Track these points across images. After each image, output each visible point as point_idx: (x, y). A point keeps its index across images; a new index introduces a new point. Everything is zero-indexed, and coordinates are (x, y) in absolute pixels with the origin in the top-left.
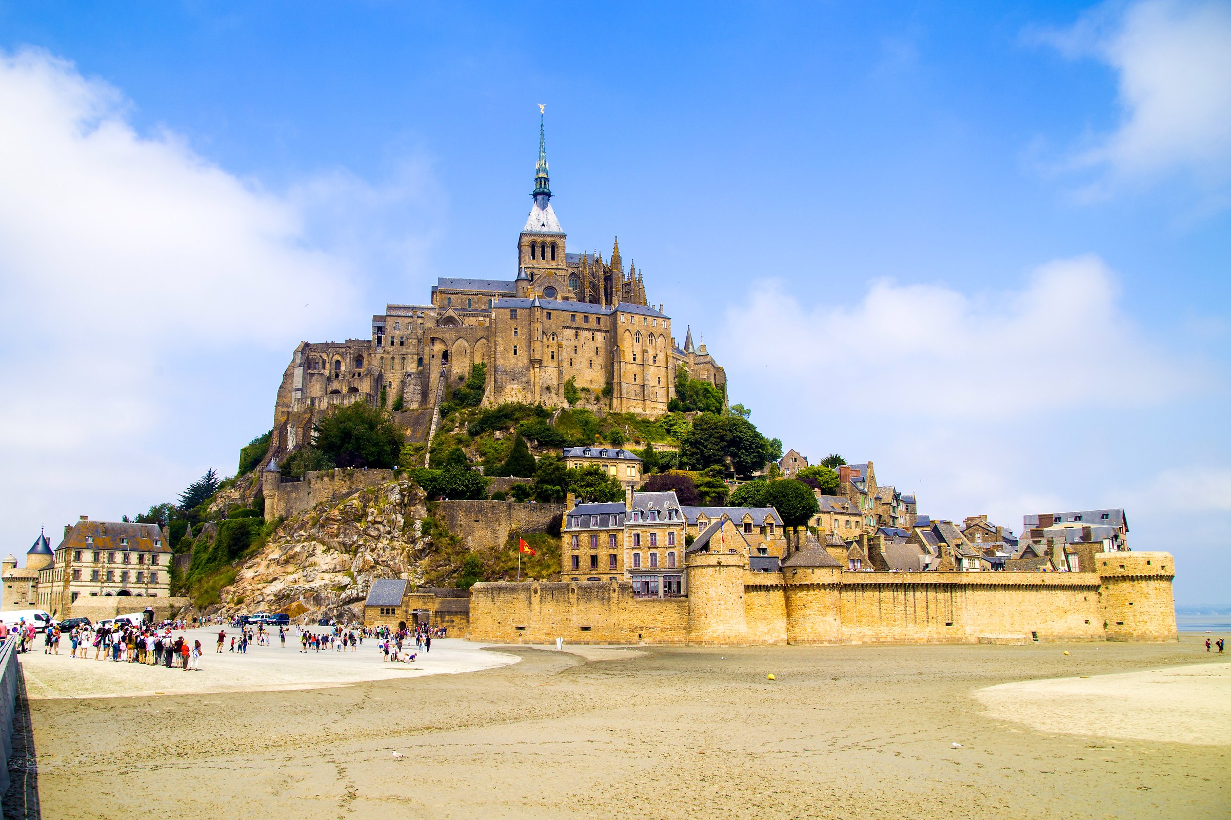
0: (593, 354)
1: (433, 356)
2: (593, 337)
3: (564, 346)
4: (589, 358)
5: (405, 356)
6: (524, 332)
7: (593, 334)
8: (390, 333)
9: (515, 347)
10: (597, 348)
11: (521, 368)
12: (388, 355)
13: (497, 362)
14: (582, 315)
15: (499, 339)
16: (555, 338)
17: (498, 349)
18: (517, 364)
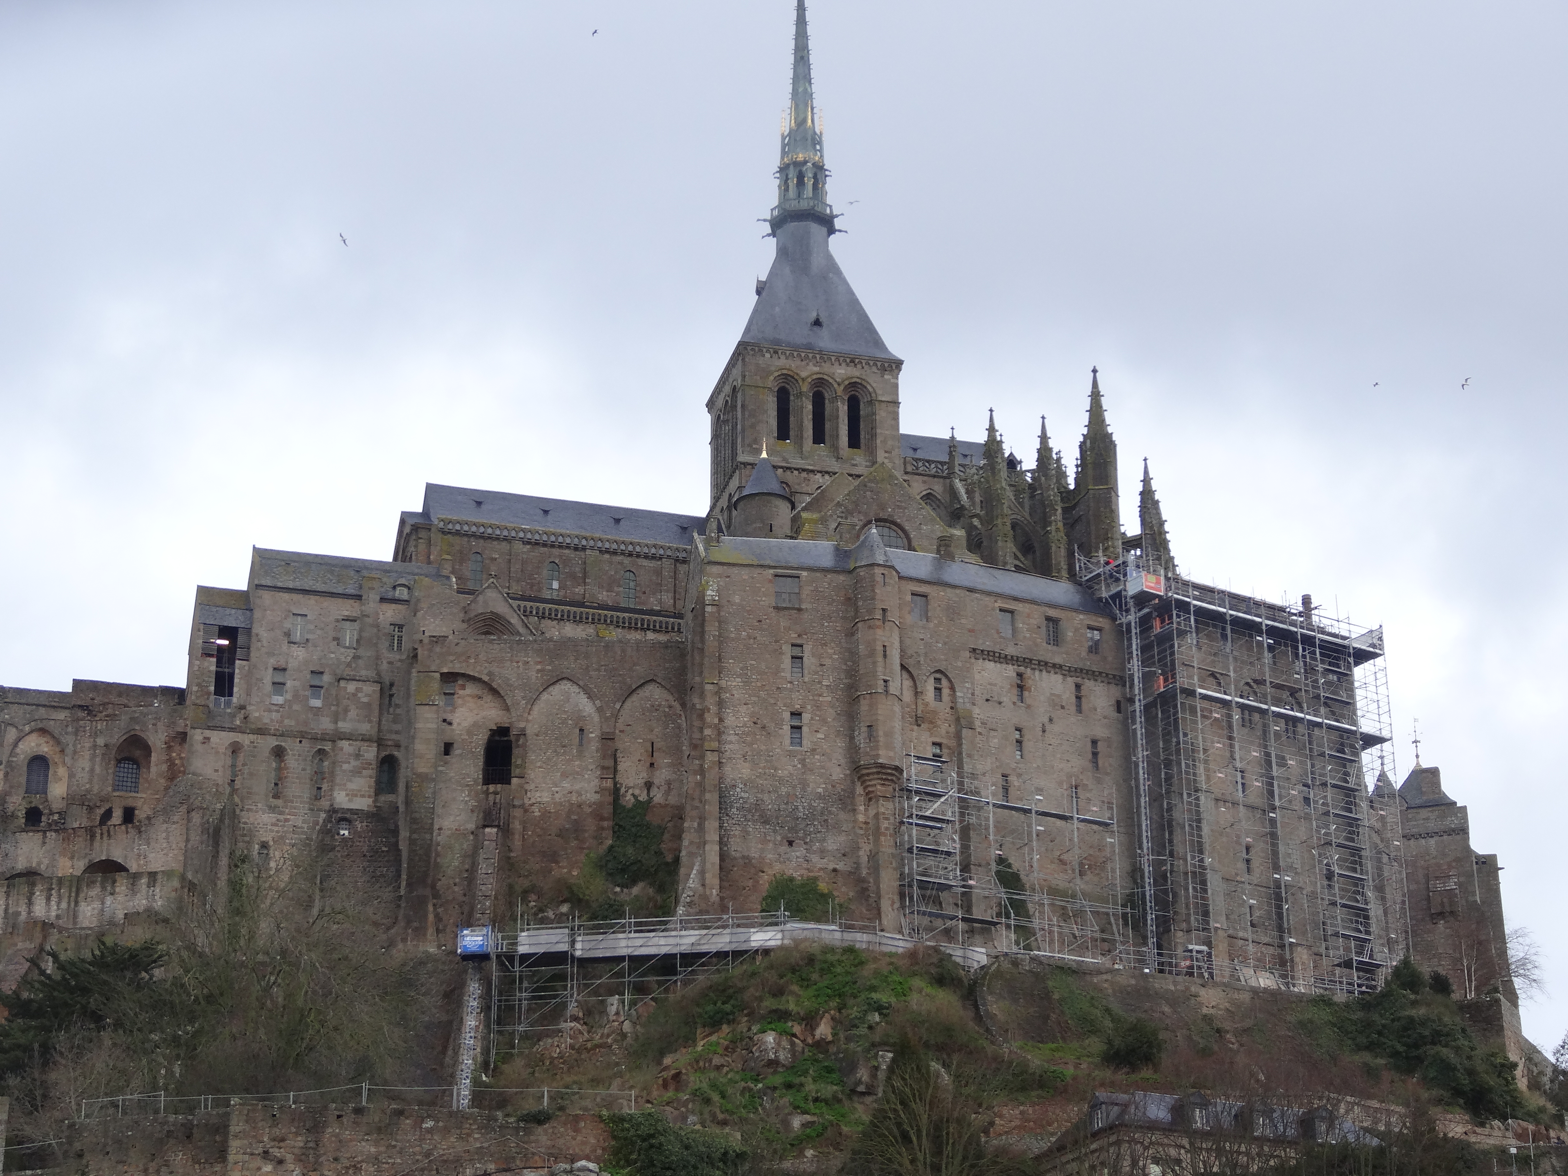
0: (1077, 763)
1: (448, 748)
2: (1079, 698)
3: (977, 723)
4: (1069, 776)
5: (328, 747)
6: (827, 662)
7: (1078, 687)
8: (271, 654)
9: (796, 714)
10: (1094, 742)
11: (820, 797)
12: (259, 739)
13: (727, 769)
14: (1036, 616)
15: (733, 683)
16: (946, 692)
17: (730, 720)
18: (804, 785)
